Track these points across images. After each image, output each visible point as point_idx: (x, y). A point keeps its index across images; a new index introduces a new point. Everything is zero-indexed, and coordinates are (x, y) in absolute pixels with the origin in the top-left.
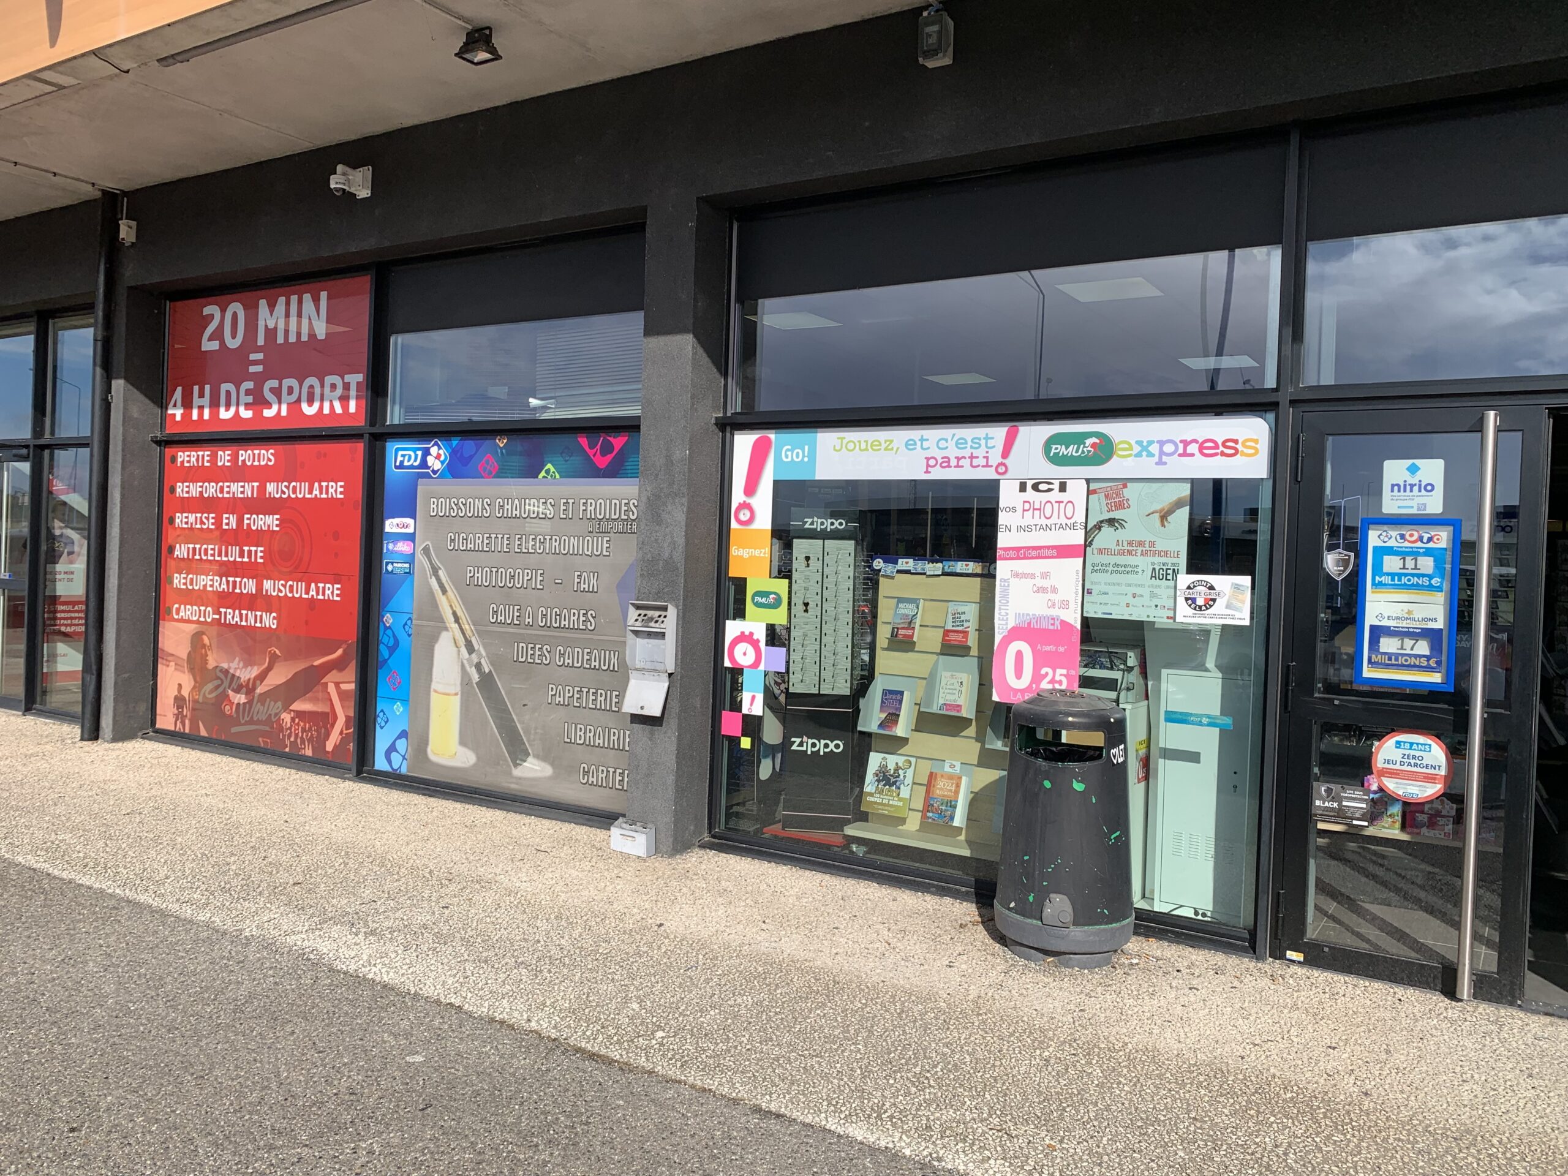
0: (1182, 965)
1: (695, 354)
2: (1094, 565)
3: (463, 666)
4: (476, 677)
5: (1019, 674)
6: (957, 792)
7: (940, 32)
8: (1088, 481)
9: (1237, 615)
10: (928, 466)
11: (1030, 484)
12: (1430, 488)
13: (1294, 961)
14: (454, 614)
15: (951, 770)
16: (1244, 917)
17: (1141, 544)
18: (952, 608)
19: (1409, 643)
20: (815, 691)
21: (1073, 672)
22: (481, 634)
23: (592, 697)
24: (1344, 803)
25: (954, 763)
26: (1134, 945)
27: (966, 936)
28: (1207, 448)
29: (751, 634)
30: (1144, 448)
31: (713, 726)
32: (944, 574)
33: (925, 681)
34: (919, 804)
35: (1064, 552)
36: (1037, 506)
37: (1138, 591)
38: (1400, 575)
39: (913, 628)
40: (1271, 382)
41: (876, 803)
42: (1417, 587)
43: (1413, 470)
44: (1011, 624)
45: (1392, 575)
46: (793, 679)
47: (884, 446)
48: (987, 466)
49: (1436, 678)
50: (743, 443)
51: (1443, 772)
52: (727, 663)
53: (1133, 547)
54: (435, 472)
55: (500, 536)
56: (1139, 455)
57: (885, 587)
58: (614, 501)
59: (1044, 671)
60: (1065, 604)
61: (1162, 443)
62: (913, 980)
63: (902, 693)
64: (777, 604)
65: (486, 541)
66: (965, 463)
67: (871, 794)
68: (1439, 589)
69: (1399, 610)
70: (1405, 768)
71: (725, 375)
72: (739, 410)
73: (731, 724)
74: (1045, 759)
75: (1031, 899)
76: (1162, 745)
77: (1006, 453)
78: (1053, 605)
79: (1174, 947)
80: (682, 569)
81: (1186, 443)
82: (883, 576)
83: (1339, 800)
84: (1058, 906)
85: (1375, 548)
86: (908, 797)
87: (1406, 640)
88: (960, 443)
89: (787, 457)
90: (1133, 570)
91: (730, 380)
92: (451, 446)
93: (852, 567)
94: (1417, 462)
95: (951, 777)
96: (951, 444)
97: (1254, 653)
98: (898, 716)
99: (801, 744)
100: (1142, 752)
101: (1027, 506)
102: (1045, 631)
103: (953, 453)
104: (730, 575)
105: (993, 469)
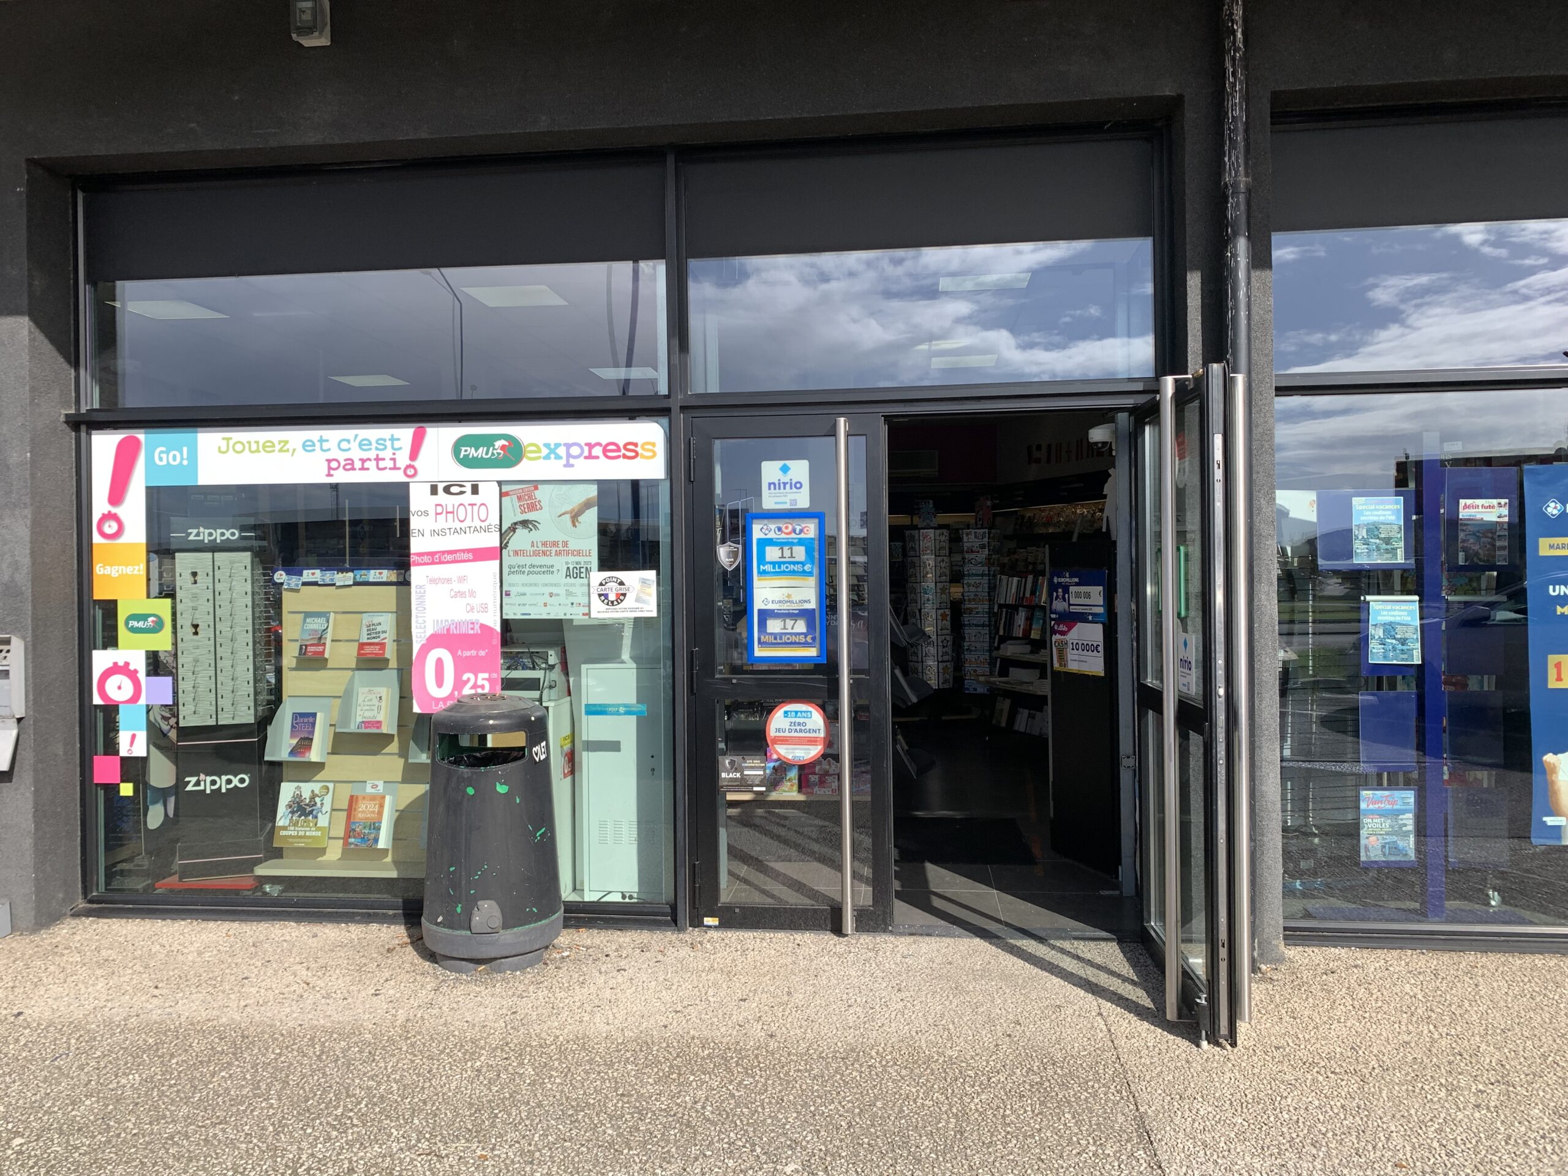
0: (610, 949)
1: (32, 340)
2: (510, 567)
5: (440, 682)
6: (380, 813)
7: (314, 10)
8: (500, 483)
9: (646, 607)
10: (330, 468)
11: (441, 487)
12: (798, 485)
13: (710, 927)
15: (373, 791)
16: (666, 893)
17: (555, 544)
18: (366, 619)
19: (789, 623)
20: (211, 722)
21: (495, 676)
24: (746, 773)
25: (376, 783)
26: (565, 938)
27: (395, 960)
28: (611, 451)
29: (127, 664)
30: (552, 451)
31: (82, 774)
32: (357, 584)
33: (339, 701)
34: (339, 831)
35: (480, 555)
36: (450, 509)
37: (554, 590)
38: (780, 564)
39: (324, 644)
40: (663, 389)
41: (291, 836)
42: (793, 573)
43: (785, 469)
44: (430, 632)
45: (773, 563)
46: (183, 711)
47: (278, 447)
48: (395, 468)
49: (812, 652)
50: (104, 445)
51: (822, 735)
52: (97, 700)
53: (548, 547)
56: (547, 457)
57: (289, 601)
59: (465, 677)
60: (484, 608)
61: (568, 446)
62: (336, 1017)
63: (314, 715)
64: (158, 626)
66: (371, 465)
67: (285, 828)
68: (810, 574)
69: (778, 595)
70: (793, 734)
71: (76, 365)
72: (96, 406)
73: (105, 770)
74: (470, 765)
75: (459, 910)
76: (584, 738)
77: (414, 454)
78: (472, 609)
79: (603, 933)
80: (28, 593)
81: (591, 446)
82: (286, 590)
83: (740, 769)
84: (487, 913)
85: (759, 540)
86: (326, 825)
87: (788, 621)
88: (364, 445)
89: (161, 459)
90: (549, 570)
91: (82, 372)
93: (249, 581)
94: (789, 463)
95: (373, 798)
96: (354, 445)
97: (662, 642)
98: (312, 740)
99: (198, 783)
100: (567, 747)
101: (439, 509)
102: (466, 636)
103: (356, 454)
104: (95, 598)
105: (401, 472)
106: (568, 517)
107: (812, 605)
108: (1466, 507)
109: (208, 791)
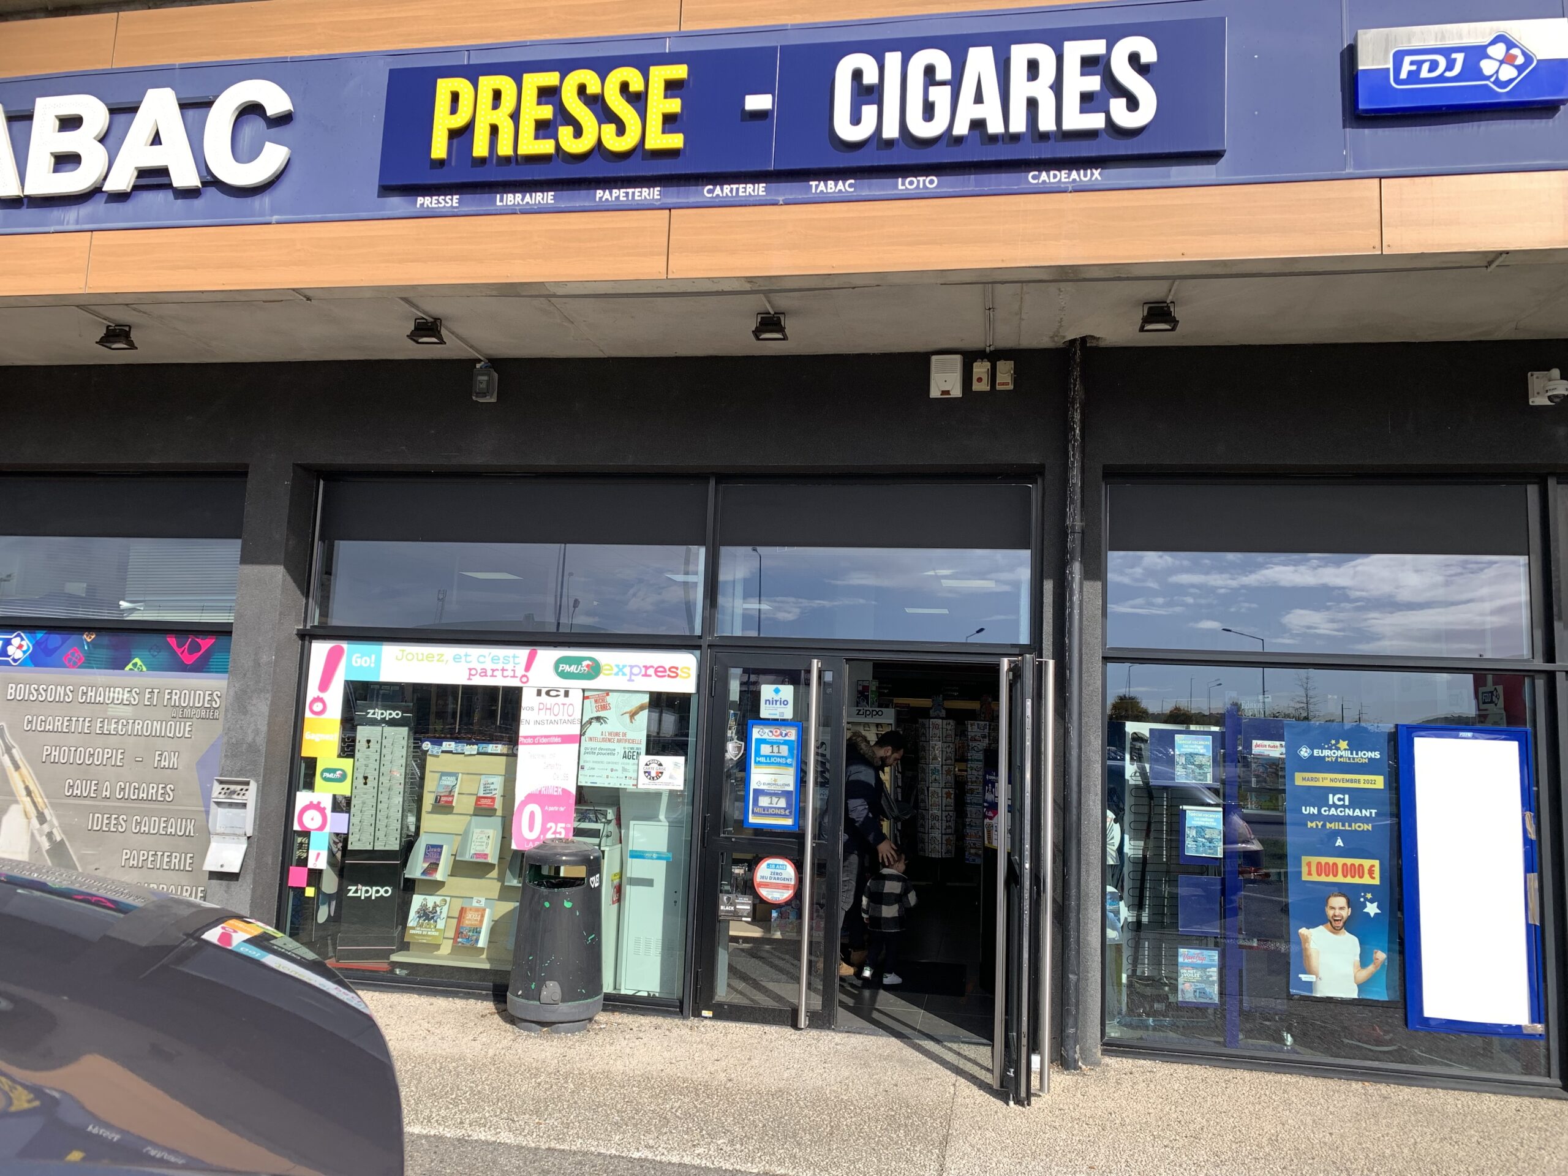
0: (635, 1026)
1: (284, 581)
2: (586, 749)
3: (33, 836)
4: (46, 845)
5: (531, 828)
6: (481, 921)
7: (488, 382)
8: (584, 690)
9: (676, 783)
10: (470, 674)
11: (544, 691)
12: (785, 703)
13: (706, 1018)
14: (27, 788)
15: (478, 905)
16: (677, 993)
17: (617, 734)
18: (484, 779)
19: (775, 799)
20: (370, 848)
21: (569, 826)
22: (53, 806)
23: (166, 859)
24: (738, 907)
25: (480, 899)
26: (602, 1017)
27: (487, 1022)
28: (660, 672)
29: (319, 803)
30: (620, 670)
31: (281, 879)
32: (479, 753)
33: (460, 838)
34: (451, 934)
35: (566, 739)
36: (548, 707)
37: (615, 767)
38: (770, 757)
39: (453, 796)
40: (698, 631)
41: (417, 935)
42: (779, 764)
43: (777, 691)
44: (527, 792)
45: (766, 757)
46: (351, 839)
47: (436, 658)
48: (514, 676)
49: (789, 822)
50: (320, 650)
51: (793, 882)
52: (296, 827)
53: (612, 737)
54: (15, 660)
55: (81, 719)
56: (617, 674)
57: (430, 762)
58: (198, 692)
59: (549, 825)
60: (565, 777)
61: (632, 667)
62: (448, 1050)
63: (441, 847)
65: (66, 724)
66: (498, 673)
67: (413, 928)
68: (791, 765)
69: (768, 779)
70: (773, 881)
71: (307, 597)
72: (316, 624)
73: (297, 877)
74: (548, 887)
75: (533, 987)
76: (629, 875)
77: (528, 667)
78: (557, 778)
79: (631, 1017)
80: (263, 751)
81: (646, 668)
82: (430, 755)
83: (733, 904)
84: (552, 990)
85: (756, 739)
86: (443, 928)
87: (774, 798)
88: (494, 659)
89: (356, 662)
90: (611, 753)
91: (310, 600)
92: (35, 638)
93: (405, 748)
94: (780, 687)
95: (477, 910)
96: (488, 660)
97: (685, 810)
98: (438, 865)
99: (356, 891)
100: (616, 882)
101: (541, 706)
102: (551, 796)
103: (489, 666)
104: (303, 755)
105: (518, 679)
106: (627, 716)
107: (791, 788)
108: (1257, 746)
109: (363, 898)
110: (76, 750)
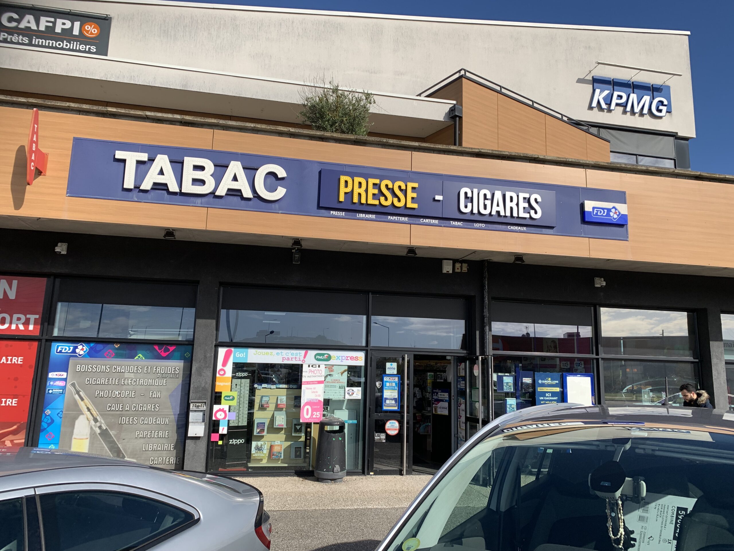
1: (215, 325)
2: (327, 385)
4: (98, 431)
5: (307, 414)
6: (280, 449)
8: (325, 365)
9: (359, 396)
10: (283, 360)
11: (311, 365)
12: (394, 369)
13: (371, 475)
14: (88, 408)
15: (277, 444)
17: (337, 380)
18: (280, 398)
20: (237, 425)
21: (321, 413)
22: (102, 415)
23: (156, 434)
25: (278, 441)
28: (352, 358)
30: (338, 358)
32: (277, 388)
33: (270, 419)
34: (267, 455)
35: (320, 382)
36: (313, 371)
37: (336, 392)
38: (389, 387)
40: (364, 345)
41: (255, 456)
42: (393, 389)
43: (391, 365)
44: (306, 401)
45: (388, 387)
47: (270, 354)
49: (397, 408)
50: (222, 351)
51: (398, 428)
52: (214, 418)
53: (335, 381)
54: (80, 355)
55: (114, 379)
56: (337, 359)
57: (257, 392)
58: (169, 368)
59: (314, 413)
60: (319, 396)
61: (342, 357)
63: (264, 423)
64: (233, 399)
65: (106, 381)
66: (294, 359)
67: (254, 454)
68: (396, 389)
69: (389, 394)
70: (391, 428)
71: (217, 331)
72: (221, 341)
73: (215, 437)
74: (333, 433)
75: (330, 467)
77: (305, 357)
78: (317, 396)
80: (209, 390)
81: (347, 357)
82: (257, 389)
83: (380, 436)
84: (337, 468)
85: (385, 381)
87: (391, 401)
88: (292, 354)
89: (238, 355)
90: (335, 387)
93: (249, 387)
94: (392, 363)
96: (290, 354)
98: (263, 430)
99: (232, 442)
101: (310, 371)
102: (314, 403)
103: (290, 356)
104: (216, 391)
105: (301, 361)
106: (340, 374)
107: (397, 397)
108: (524, 380)
109: (235, 444)
110: (112, 392)
